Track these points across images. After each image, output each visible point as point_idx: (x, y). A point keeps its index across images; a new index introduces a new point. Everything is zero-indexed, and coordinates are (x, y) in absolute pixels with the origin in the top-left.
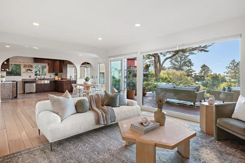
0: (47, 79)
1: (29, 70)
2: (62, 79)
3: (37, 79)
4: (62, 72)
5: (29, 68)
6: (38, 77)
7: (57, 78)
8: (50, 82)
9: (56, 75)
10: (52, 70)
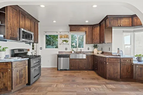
0: (84, 53)
1: (65, 41)
2: (103, 53)
3: (73, 52)
4: (103, 42)
5: (65, 39)
6: (75, 49)
7: (96, 51)
8: (87, 56)
9: (95, 47)
10: (89, 40)
